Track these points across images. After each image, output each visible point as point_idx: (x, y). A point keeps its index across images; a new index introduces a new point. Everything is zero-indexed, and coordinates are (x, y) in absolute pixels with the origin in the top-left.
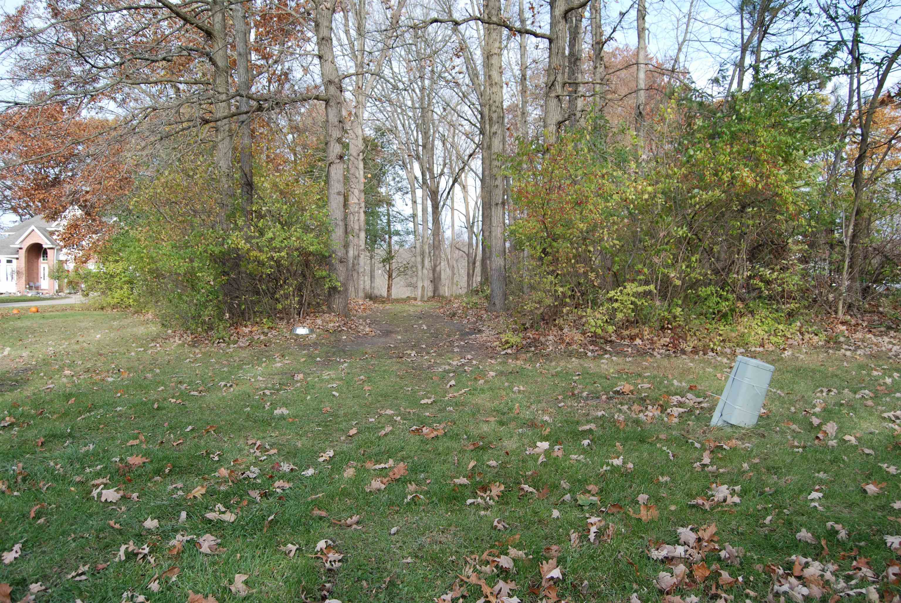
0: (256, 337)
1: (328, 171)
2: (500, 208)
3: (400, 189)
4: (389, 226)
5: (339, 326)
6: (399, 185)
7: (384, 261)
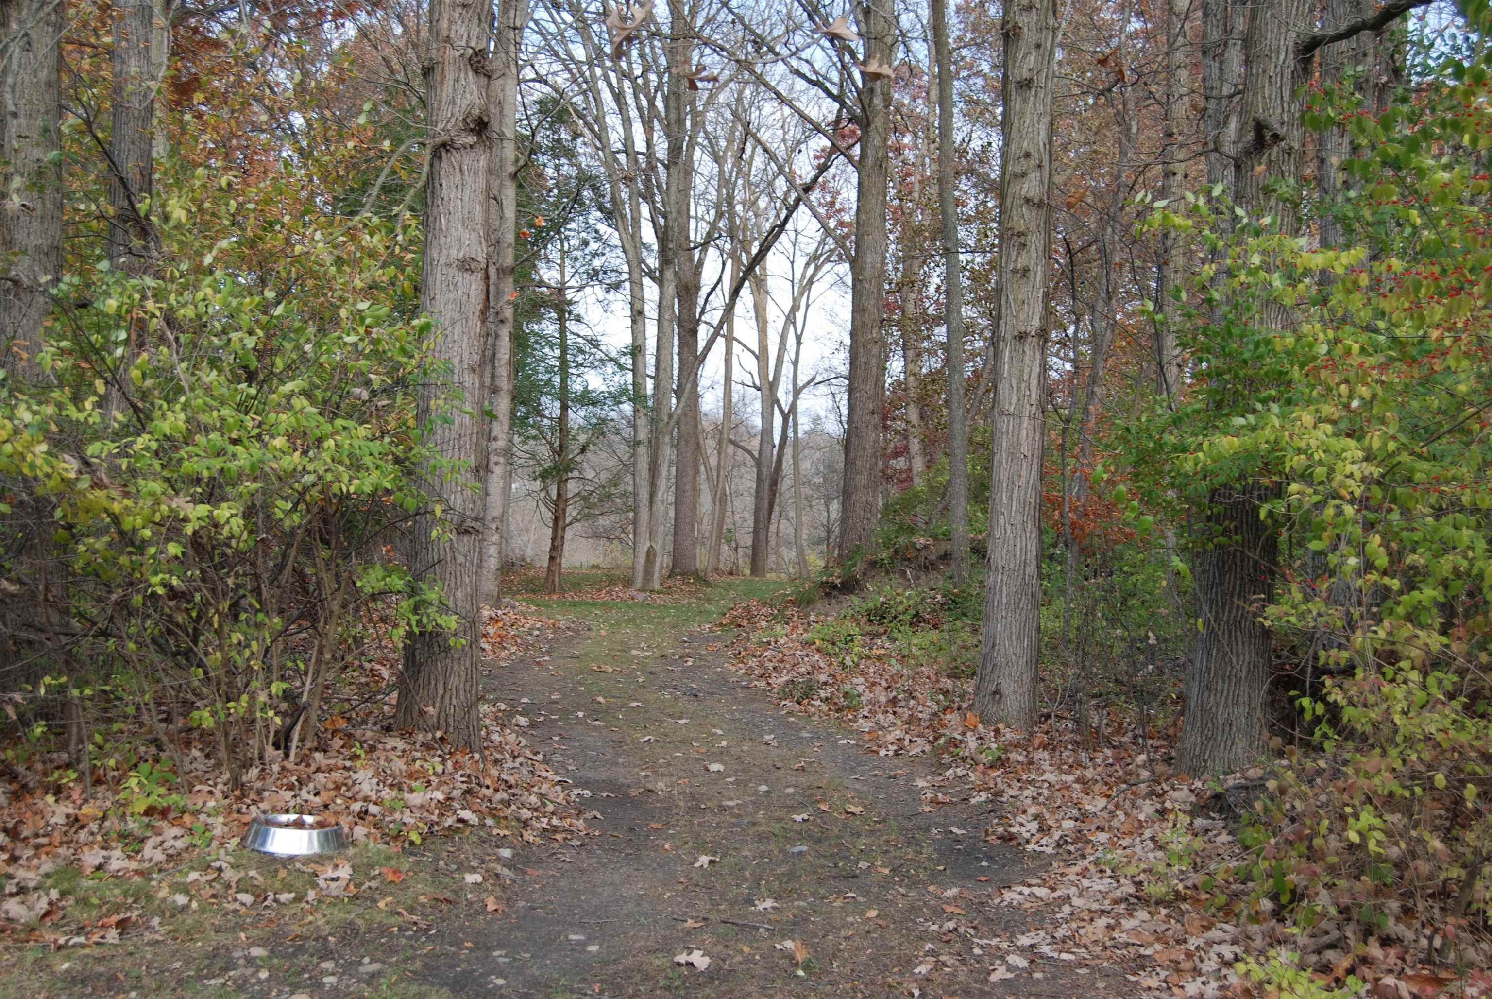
0: (91, 858)
1: (431, 176)
2: (1030, 349)
3: (594, 275)
4: (565, 376)
5: (445, 806)
6: (597, 263)
7: (544, 475)
